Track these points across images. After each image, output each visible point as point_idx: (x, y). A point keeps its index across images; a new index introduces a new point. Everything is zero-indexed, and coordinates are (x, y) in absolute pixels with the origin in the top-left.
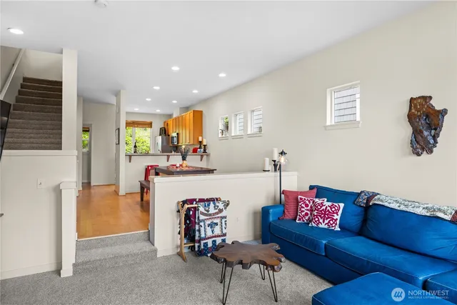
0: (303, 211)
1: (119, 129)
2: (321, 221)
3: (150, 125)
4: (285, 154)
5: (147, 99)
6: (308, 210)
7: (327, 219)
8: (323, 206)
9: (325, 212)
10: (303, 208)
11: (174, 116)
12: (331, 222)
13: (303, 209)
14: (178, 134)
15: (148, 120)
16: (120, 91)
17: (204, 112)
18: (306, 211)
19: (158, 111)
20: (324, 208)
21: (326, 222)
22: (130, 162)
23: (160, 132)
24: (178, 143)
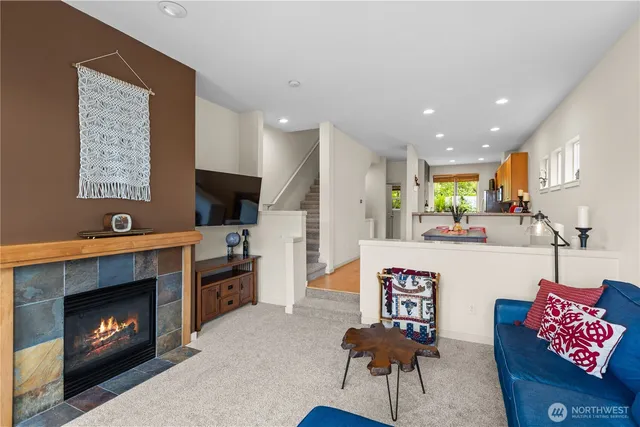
0: (547, 321)
2: (564, 346)
3: (476, 177)
4: (543, 217)
5: (449, 149)
6: (554, 320)
7: (574, 346)
8: (576, 319)
9: (574, 332)
10: (549, 315)
11: (502, 164)
12: (582, 355)
13: (547, 317)
14: (502, 186)
17: (529, 154)
18: (552, 323)
20: (576, 323)
21: (572, 351)
22: (421, 222)
23: (490, 185)
24: (502, 199)
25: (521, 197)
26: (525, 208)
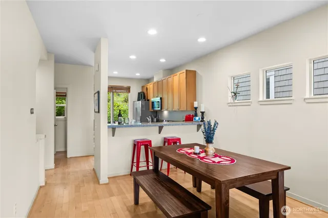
1: (98, 92)
11: (155, 80)
14: (161, 99)
15: (125, 85)
16: (100, 39)
17: (199, 72)
19: (138, 74)
22: (113, 135)
23: (139, 97)
24: (161, 109)
25: (196, 108)
26: (203, 118)
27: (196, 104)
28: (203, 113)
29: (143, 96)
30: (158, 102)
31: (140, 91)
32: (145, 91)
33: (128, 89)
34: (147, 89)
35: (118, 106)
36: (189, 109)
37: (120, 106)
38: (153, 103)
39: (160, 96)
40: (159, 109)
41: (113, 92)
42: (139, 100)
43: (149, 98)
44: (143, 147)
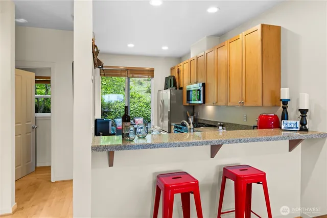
14: (204, 85)
15: (147, 66)
17: (287, 28)
22: (111, 164)
23: (166, 84)
24: (204, 102)
25: (285, 102)
26: (303, 123)
27: (285, 94)
28: (304, 112)
29: (172, 83)
30: (199, 90)
31: (168, 75)
32: (176, 75)
33: (151, 73)
34: (179, 71)
35: (139, 98)
36: (267, 102)
37: (142, 97)
38: (188, 92)
39: (202, 80)
40: (200, 102)
41: (129, 78)
42: (166, 88)
43: (182, 86)
44: (177, 198)
